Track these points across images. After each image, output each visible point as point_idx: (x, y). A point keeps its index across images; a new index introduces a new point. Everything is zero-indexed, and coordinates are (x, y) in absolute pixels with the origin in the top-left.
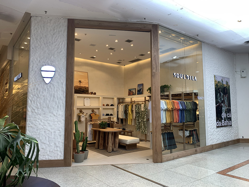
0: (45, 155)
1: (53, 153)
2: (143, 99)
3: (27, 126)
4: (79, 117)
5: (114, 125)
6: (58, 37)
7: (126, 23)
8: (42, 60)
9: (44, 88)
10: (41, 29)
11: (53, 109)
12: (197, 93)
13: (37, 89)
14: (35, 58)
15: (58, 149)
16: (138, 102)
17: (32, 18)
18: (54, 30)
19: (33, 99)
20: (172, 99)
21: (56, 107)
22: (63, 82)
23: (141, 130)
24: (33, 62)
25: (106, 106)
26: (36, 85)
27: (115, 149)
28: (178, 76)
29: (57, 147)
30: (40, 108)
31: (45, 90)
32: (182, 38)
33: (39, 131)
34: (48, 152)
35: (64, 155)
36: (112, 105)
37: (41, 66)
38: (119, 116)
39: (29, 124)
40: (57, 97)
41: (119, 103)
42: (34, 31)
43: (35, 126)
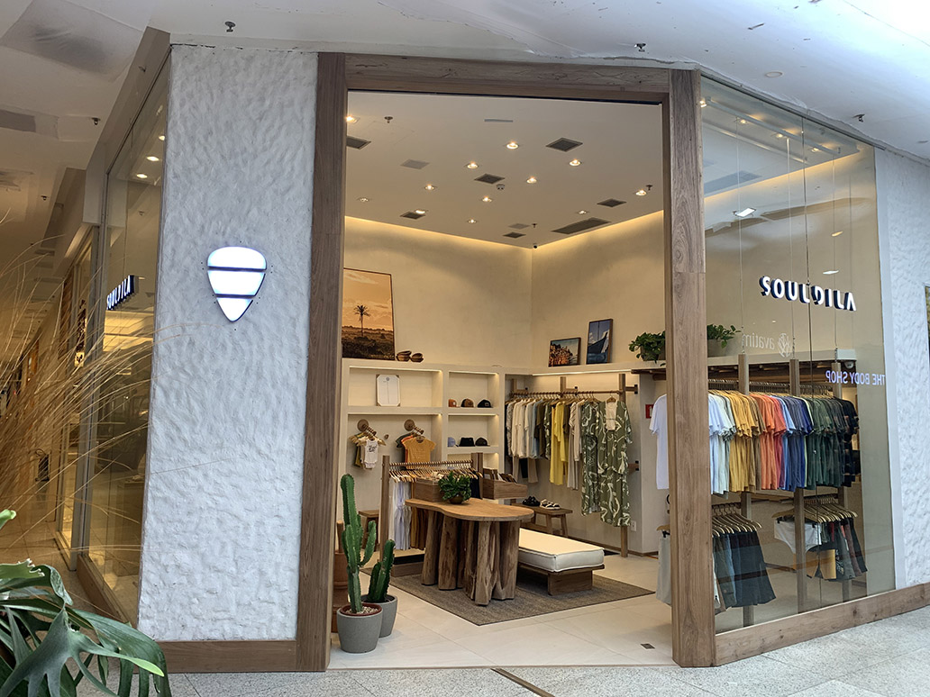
0: (220, 617)
1: (253, 612)
2: (612, 382)
3: (149, 495)
4: (357, 451)
5: (496, 486)
6: (280, 128)
7: (561, 66)
8: (214, 223)
9: (221, 340)
10: (212, 95)
11: (255, 426)
12: (854, 361)
13: (192, 343)
14: (184, 214)
15: (275, 595)
16: (593, 393)
17: (173, 53)
18: (262, 100)
19: (176, 385)
20: (752, 389)
21: (268, 419)
22: (298, 315)
23: (603, 509)
24: (175, 230)
25: (463, 406)
26: (187, 328)
27: (502, 593)
28: (779, 292)
29: (269, 585)
30: (200, 419)
31: (224, 346)
32: (792, 131)
33: (195, 519)
34: (233, 608)
35: (298, 622)
36: (484, 404)
37: (209, 250)
38: (513, 450)
39: (157, 489)
40: (273, 374)
41: (512, 396)
42: (182, 105)
43: (183, 495)
